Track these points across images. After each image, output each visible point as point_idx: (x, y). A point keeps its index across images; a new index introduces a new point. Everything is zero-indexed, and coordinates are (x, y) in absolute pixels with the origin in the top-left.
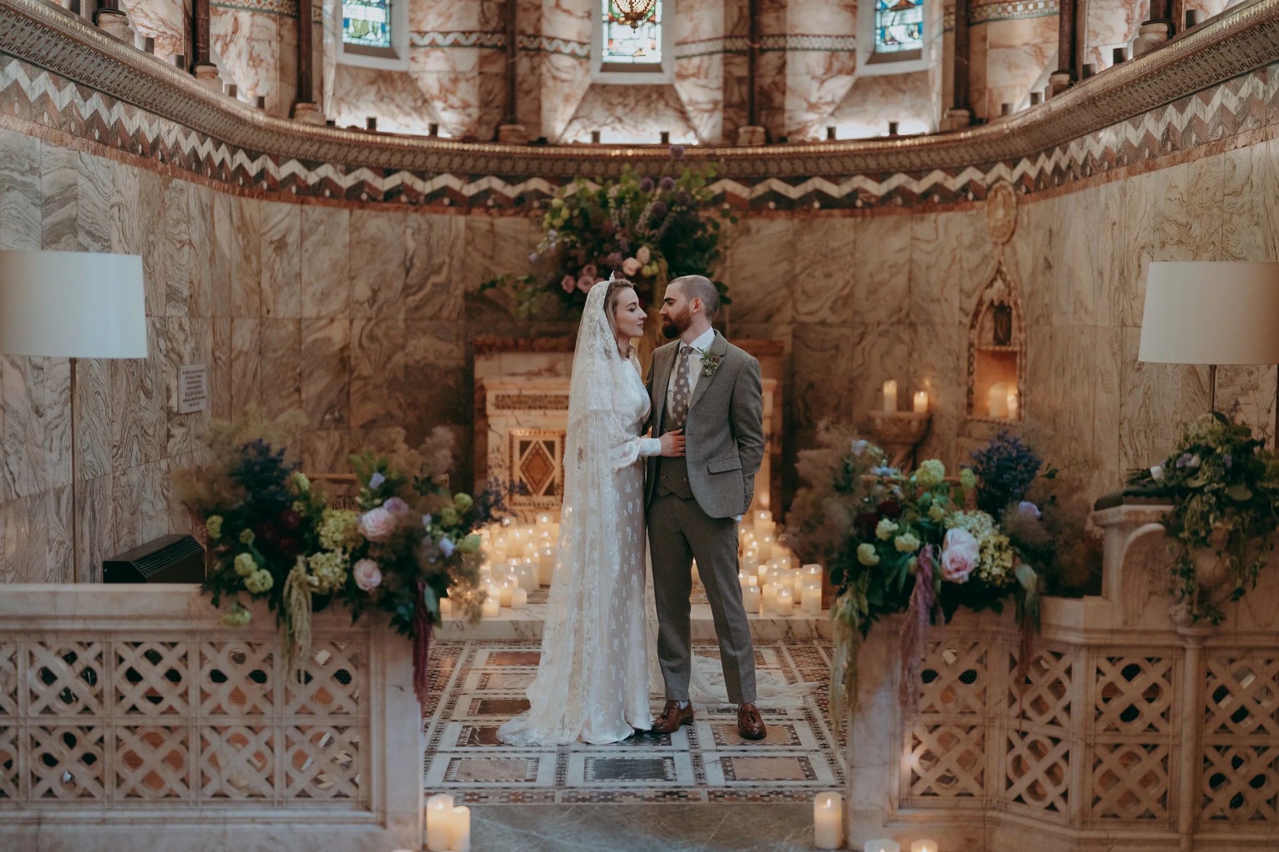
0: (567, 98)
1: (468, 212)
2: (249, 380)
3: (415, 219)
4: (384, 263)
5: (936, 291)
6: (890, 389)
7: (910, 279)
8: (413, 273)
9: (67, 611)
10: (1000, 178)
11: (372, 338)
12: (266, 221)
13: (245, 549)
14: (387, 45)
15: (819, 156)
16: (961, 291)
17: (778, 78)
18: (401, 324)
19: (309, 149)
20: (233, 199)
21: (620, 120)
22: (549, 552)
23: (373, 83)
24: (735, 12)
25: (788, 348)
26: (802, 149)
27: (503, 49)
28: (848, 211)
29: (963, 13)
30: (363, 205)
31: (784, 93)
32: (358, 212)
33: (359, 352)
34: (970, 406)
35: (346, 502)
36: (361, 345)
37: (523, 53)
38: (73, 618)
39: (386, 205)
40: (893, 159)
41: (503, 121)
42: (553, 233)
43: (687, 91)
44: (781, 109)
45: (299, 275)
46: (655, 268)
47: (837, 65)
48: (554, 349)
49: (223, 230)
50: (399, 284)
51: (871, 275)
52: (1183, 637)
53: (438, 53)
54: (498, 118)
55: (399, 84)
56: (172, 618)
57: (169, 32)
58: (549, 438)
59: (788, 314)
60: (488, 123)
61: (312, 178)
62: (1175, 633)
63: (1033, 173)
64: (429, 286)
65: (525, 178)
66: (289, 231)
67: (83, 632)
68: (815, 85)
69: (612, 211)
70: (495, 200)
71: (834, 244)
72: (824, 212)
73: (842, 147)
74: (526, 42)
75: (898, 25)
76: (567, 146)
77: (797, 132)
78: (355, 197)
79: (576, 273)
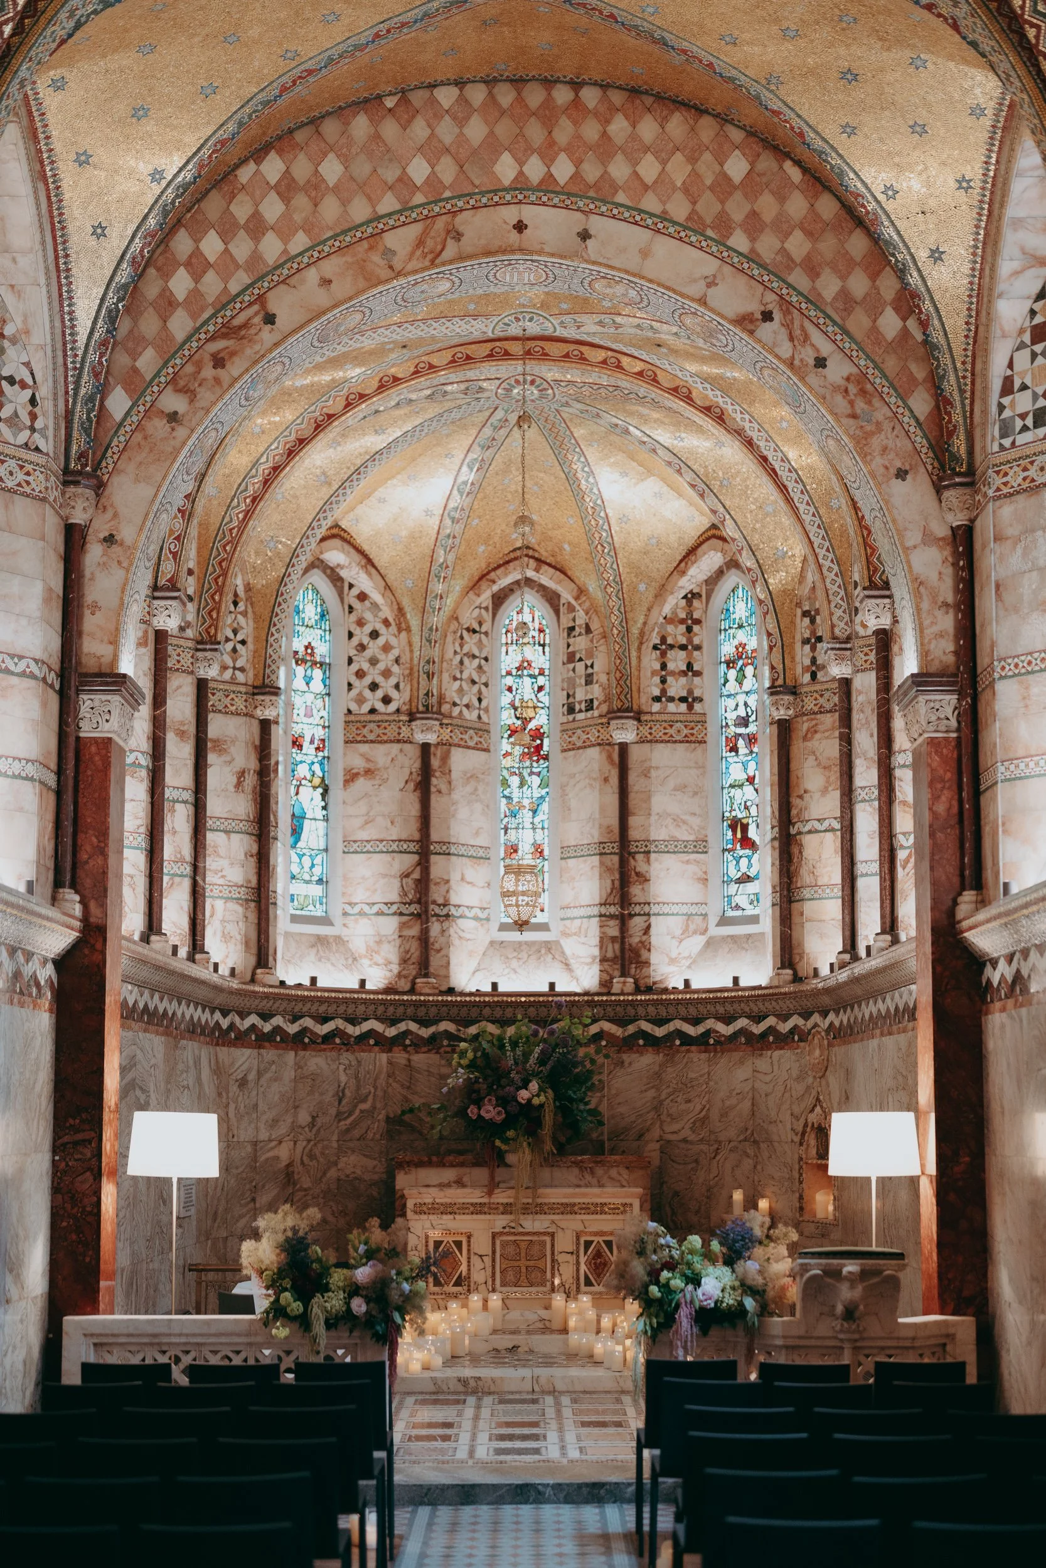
0: (471, 954)
1: (390, 1051)
3: (347, 1057)
4: (322, 1094)
5: (773, 1113)
6: (738, 1196)
7: (753, 1104)
8: (344, 1102)
9: (177, 1331)
10: (816, 1025)
12: (233, 1063)
13: (286, 1290)
14: (324, 914)
15: (679, 1002)
16: (792, 1114)
17: (644, 938)
18: (335, 1145)
19: (266, 1005)
20: (211, 1049)
21: (515, 971)
22: (458, 1330)
23: (313, 946)
24: (608, 885)
25: (656, 1162)
26: (664, 996)
27: (419, 916)
28: (703, 1048)
29: (785, 892)
30: (305, 1047)
31: (649, 950)
32: (301, 1053)
33: (301, 1168)
34: (801, 1209)
35: (344, 1264)
36: (302, 1163)
37: (434, 919)
38: (180, 1335)
39: (324, 1046)
40: (736, 1006)
41: (419, 975)
42: (461, 1070)
43: (571, 947)
44: (647, 963)
45: (256, 1106)
46: (542, 1098)
47: (692, 927)
48: (462, 1165)
49: (206, 1073)
50: (333, 1111)
51: (723, 1101)
52: (842, 1340)
53: (364, 921)
54: (414, 973)
55: (334, 947)
56: (239, 1335)
57: (179, 932)
58: (458, 1238)
59: (656, 1133)
60: (406, 977)
61: (267, 1028)
62: (836, 1338)
63: (837, 1024)
64: (357, 1112)
65: (436, 1022)
66: (249, 1070)
67: (185, 1344)
68: (675, 943)
69: (508, 1053)
70: (412, 1040)
71: (692, 1075)
72: (684, 1048)
73: (696, 995)
74: (437, 910)
75: (742, 895)
76: (471, 994)
77: (661, 982)
78: (299, 1041)
79: (479, 1103)
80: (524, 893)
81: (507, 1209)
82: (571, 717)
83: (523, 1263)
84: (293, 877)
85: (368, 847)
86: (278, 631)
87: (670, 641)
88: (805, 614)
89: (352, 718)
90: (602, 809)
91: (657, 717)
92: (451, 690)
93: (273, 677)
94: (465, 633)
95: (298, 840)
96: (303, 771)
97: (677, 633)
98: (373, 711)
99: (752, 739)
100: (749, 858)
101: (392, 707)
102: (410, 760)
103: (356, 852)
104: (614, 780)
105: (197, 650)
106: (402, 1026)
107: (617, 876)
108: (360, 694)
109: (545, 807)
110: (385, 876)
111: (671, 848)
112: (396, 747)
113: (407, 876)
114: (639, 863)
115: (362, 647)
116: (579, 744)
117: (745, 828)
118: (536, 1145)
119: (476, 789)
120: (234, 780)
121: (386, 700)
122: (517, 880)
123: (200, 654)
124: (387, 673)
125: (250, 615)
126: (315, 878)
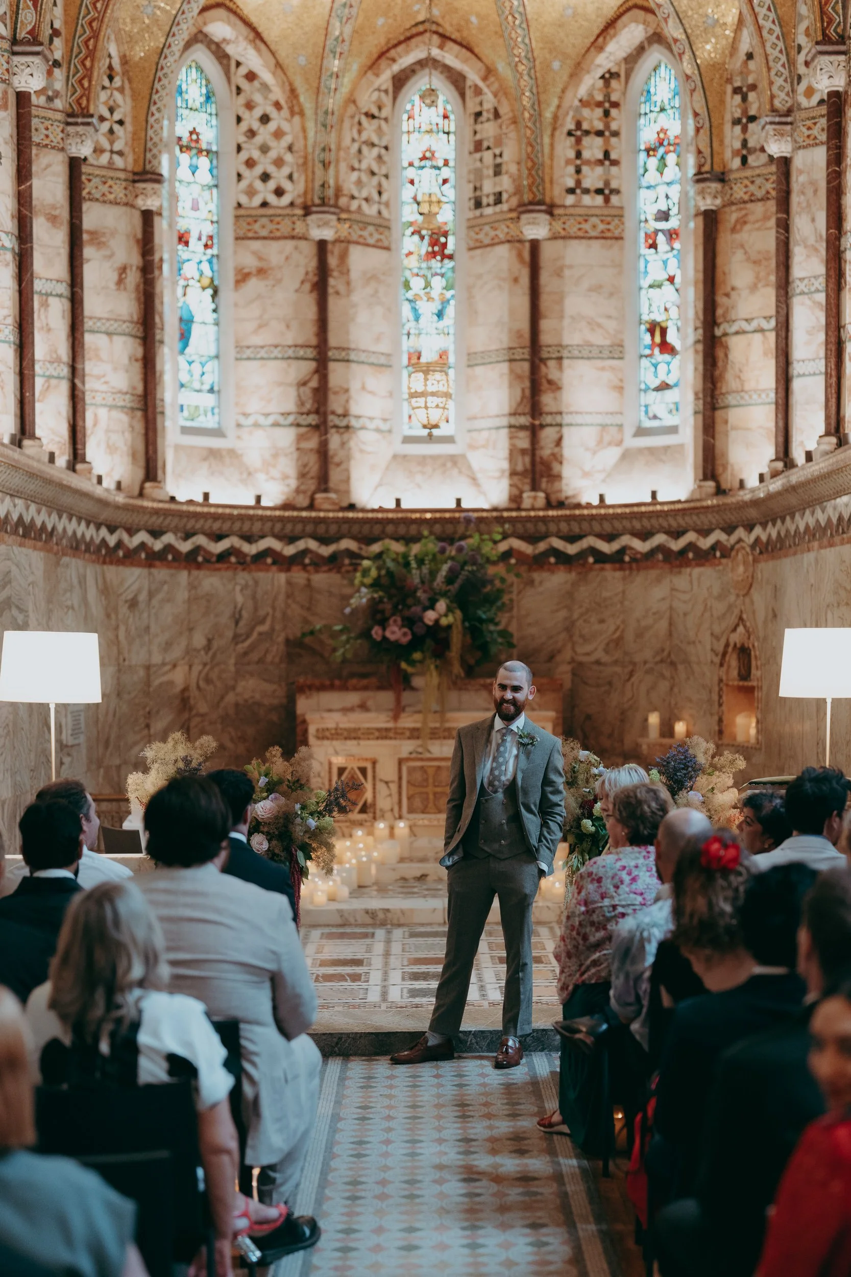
0: (373, 468)
1: (288, 570)
2: (110, 717)
3: (243, 577)
4: (217, 616)
5: (692, 635)
6: (654, 719)
7: (670, 624)
8: (242, 624)
10: (740, 540)
11: (208, 681)
12: (122, 583)
14: (216, 426)
15: (592, 517)
16: (712, 634)
17: (556, 450)
18: (232, 668)
19: (156, 521)
20: (98, 567)
21: (419, 486)
22: (364, 859)
23: (205, 459)
24: (518, 394)
25: (568, 684)
26: (577, 512)
27: (316, 427)
28: (617, 566)
29: (709, 399)
30: (199, 566)
31: (561, 463)
32: (195, 573)
33: (197, 693)
34: (721, 732)
36: (198, 687)
37: (333, 431)
39: (218, 566)
40: (653, 521)
41: (318, 490)
42: (364, 590)
43: (477, 460)
44: (559, 477)
45: (147, 628)
46: (451, 619)
47: (607, 438)
48: (365, 688)
49: (92, 594)
50: (230, 634)
51: (638, 621)
53: (259, 433)
54: (313, 488)
55: (227, 461)
57: (57, 439)
58: (362, 764)
59: (567, 654)
60: (304, 492)
61: (158, 545)
63: (764, 538)
64: (255, 635)
65: (337, 539)
66: (139, 591)
68: (588, 455)
69: (414, 571)
70: (311, 559)
71: (606, 594)
72: (597, 566)
73: (611, 511)
74: (337, 421)
75: (659, 404)
76: (373, 511)
77: (574, 496)
78: (192, 560)
79: (383, 624)
80: (433, 394)
81: (414, 734)
82: (478, 212)
83: (430, 789)
84: (182, 386)
85: (263, 353)
86: (159, 110)
87: (585, 126)
88: (737, 91)
89: (242, 212)
90: (512, 312)
91: (571, 211)
92: (349, 181)
93: (155, 162)
94: (364, 120)
95: (186, 345)
96: (190, 270)
97: (593, 118)
98: (264, 204)
99: (672, 235)
100: (668, 364)
101: (286, 200)
102: (306, 259)
103: (248, 359)
104: (525, 280)
105: (68, 124)
106: (301, 545)
107: (527, 384)
108: (250, 186)
109: (450, 311)
110: (280, 384)
111: (585, 353)
112: (289, 245)
113: (304, 384)
114: (551, 370)
115: (251, 133)
116: (487, 241)
117: (664, 332)
118: (443, 667)
119: (376, 292)
120: (115, 277)
121: (279, 192)
122: (426, 380)
123: (71, 129)
124: (279, 163)
125: (127, 91)
126: (207, 387)
